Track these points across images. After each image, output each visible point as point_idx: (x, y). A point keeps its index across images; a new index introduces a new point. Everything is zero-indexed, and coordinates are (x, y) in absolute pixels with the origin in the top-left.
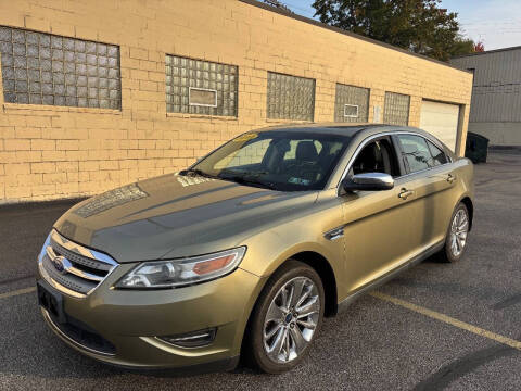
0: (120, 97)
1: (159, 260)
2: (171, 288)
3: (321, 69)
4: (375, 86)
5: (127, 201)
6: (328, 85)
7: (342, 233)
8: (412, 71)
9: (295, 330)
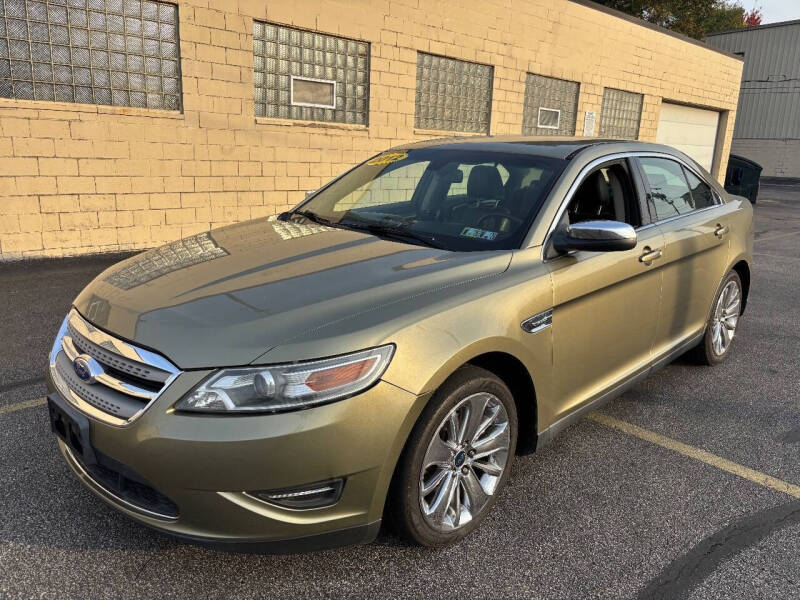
0: (179, 89)
1: (249, 365)
2: (268, 413)
3: (503, 49)
4: (587, 78)
5: (194, 262)
6: (513, 75)
7: (549, 321)
8: (648, 54)
9: (469, 477)
